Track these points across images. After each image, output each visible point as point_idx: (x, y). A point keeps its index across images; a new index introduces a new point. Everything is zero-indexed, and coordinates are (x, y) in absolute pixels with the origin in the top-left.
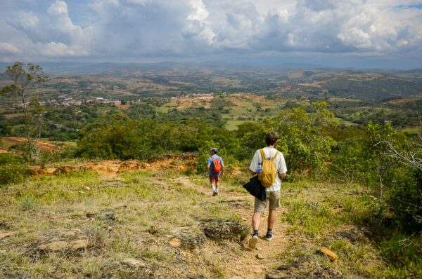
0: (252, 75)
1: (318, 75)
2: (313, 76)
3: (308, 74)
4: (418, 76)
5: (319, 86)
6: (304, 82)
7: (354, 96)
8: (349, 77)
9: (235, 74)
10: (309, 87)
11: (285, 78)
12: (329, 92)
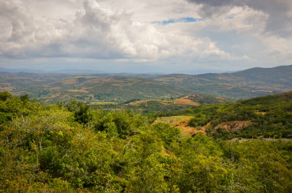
0: (27, 82)
1: (89, 81)
2: (85, 82)
3: (81, 80)
4: (173, 80)
5: (86, 92)
6: (75, 88)
7: (115, 99)
8: (113, 83)
9: (9, 81)
10: (77, 93)
11: (59, 84)
12: (95, 97)
